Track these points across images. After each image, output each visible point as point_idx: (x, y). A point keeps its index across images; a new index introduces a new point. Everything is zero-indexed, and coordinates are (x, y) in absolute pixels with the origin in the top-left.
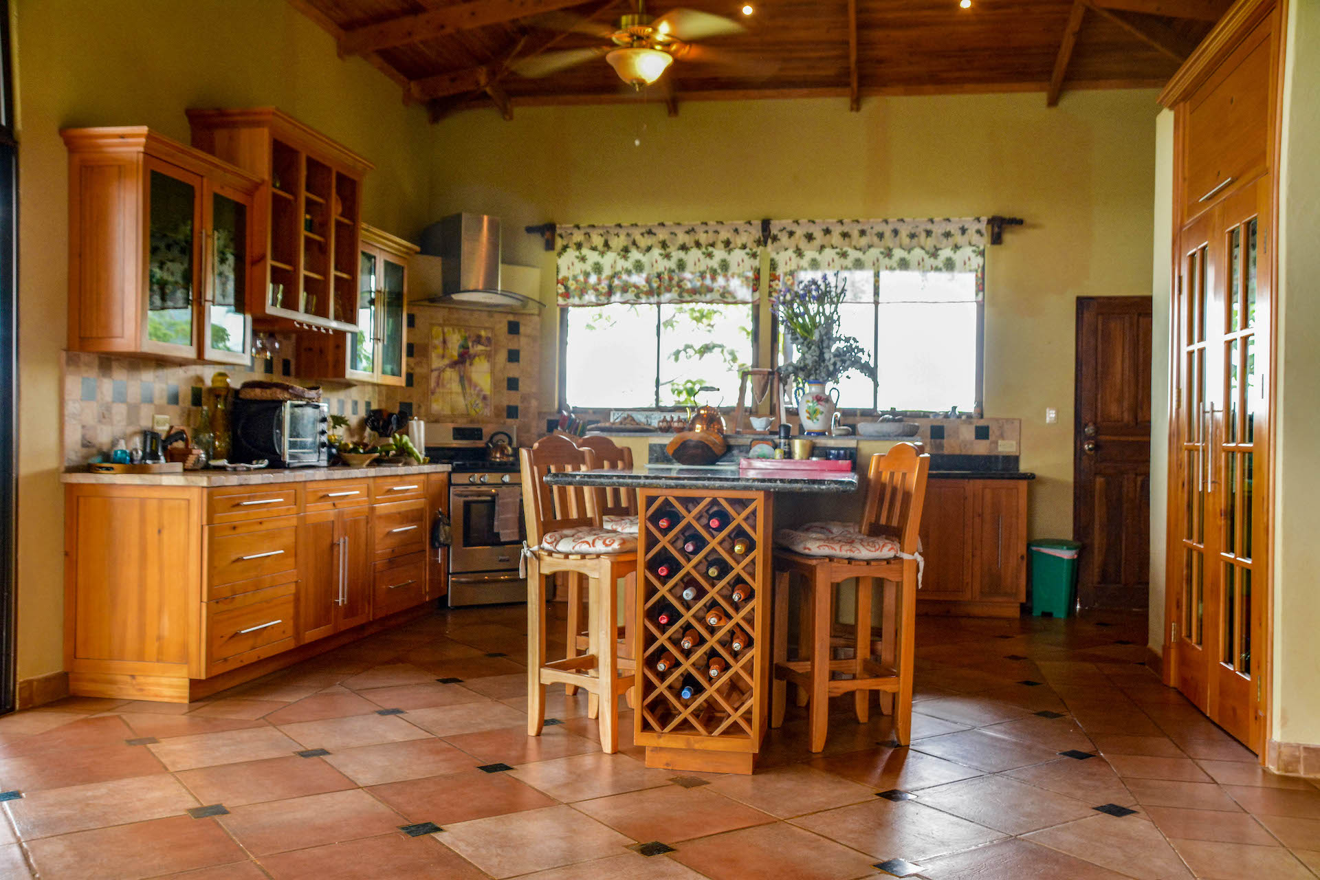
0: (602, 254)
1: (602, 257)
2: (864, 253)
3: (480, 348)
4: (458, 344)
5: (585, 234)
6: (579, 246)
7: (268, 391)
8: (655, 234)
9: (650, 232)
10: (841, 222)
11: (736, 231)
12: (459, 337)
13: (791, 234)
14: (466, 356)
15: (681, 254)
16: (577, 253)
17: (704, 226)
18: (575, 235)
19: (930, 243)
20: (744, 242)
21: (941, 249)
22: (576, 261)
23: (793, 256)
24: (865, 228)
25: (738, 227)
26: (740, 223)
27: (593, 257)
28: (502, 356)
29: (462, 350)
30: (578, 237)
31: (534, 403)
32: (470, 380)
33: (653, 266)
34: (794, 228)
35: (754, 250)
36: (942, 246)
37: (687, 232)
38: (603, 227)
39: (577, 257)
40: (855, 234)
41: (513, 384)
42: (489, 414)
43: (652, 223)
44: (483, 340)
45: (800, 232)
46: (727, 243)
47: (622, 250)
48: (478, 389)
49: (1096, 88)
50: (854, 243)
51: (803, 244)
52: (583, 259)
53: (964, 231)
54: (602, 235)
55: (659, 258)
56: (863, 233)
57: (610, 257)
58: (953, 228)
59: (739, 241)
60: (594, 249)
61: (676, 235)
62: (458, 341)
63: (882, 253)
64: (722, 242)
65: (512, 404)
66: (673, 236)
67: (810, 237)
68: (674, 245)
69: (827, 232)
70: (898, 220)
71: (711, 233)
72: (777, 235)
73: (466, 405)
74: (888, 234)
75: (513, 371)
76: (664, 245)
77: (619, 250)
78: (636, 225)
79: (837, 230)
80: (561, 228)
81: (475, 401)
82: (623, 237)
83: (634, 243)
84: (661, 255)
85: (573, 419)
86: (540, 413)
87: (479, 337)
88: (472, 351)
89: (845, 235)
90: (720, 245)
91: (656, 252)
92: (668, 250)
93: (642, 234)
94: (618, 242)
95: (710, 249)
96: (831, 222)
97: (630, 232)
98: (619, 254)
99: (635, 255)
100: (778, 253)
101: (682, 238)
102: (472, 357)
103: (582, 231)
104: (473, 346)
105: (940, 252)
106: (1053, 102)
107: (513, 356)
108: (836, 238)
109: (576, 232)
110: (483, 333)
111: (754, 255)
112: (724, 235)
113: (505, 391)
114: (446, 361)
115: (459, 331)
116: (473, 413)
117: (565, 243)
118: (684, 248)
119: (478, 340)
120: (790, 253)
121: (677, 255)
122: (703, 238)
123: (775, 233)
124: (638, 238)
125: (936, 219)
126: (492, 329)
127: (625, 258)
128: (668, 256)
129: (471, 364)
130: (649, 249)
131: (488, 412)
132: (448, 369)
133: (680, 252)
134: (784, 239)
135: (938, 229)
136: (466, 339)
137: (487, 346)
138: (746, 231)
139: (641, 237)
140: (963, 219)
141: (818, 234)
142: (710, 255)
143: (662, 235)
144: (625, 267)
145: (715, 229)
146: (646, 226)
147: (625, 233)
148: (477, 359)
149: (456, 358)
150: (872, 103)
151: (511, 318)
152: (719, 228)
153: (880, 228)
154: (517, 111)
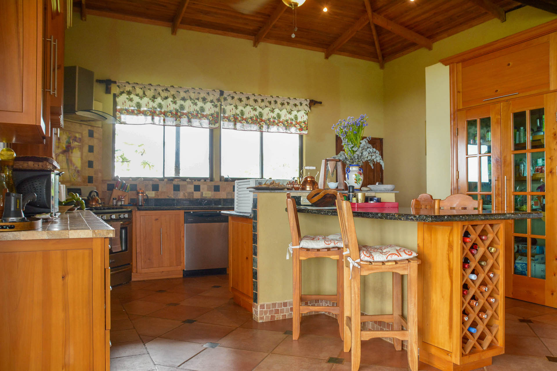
0: (141, 98)
1: (141, 100)
2: (263, 109)
3: (76, 143)
4: (66, 140)
5: (132, 87)
6: (129, 93)
7: (40, 164)
8: (169, 91)
9: (167, 90)
10: (254, 94)
11: (208, 93)
12: (66, 137)
13: (233, 98)
14: (69, 148)
15: (182, 102)
16: (128, 97)
17: (193, 89)
18: (126, 87)
19: (289, 108)
20: (211, 99)
21: (293, 111)
22: (127, 101)
23: (234, 108)
24: (264, 99)
25: (209, 92)
26: (210, 90)
27: (136, 99)
28: (86, 149)
29: (67, 144)
30: (128, 88)
31: (100, 175)
32: (71, 161)
33: (168, 107)
34: (234, 95)
35: (216, 103)
36: (294, 110)
37: (185, 92)
38: (142, 84)
39: (127, 99)
40: (260, 101)
41: (90, 164)
42: (80, 181)
43: (168, 85)
44: (77, 139)
45: (236, 97)
46: (204, 99)
47: (152, 97)
48: (75, 166)
49: (340, 55)
50: (259, 105)
51: (238, 103)
52: (131, 100)
53: (301, 104)
54: (141, 89)
55: (171, 103)
56: (263, 100)
57: (146, 100)
58: (298, 103)
59: (210, 98)
60: (137, 95)
61: (179, 92)
62: (66, 139)
63: (270, 110)
64: (202, 98)
65: (90, 175)
66: (178, 93)
67: (240, 100)
68: (178, 98)
69: (248, 98)
70: (277, 97)
71: (196, 94)
72: (226, 98)
73: (70, 176)
74: (273, 102)
75: (91, 157)
76: (174, 97)
77: (151, 97)
78: (159, 85)
79: (252, 98)
80: (119, 82)
81: (74, 173)
82: (152, 91)
83: (159, 94)
84: (172, 101)
85: (124, 183)
86: (103, 180)
87: (76, 137)
88: (72, 145)
89: (256, 101)
90: (201, 100)
91: (170, 99)
92: (175, 99)
93: (163, 90)
94: (150, 93)
95: (196, 101)
96: (249, 94)
97: (156, 88)
98: (150, 99)
99: (159, 100)
100: (226, 106)
101: (182, 94)
102: (72, 148)
103: (131, 86)
104: (73, 143)
105: (292, 112)
106: (327, 57)
107: (91, 149)
108: (251, 102)
109: (127, 85)
110: (77, 135)
111: (216, 106)
112: (202, 95)
113: (87, 168)
114: (60, 150)
115: (66, 133)
116: (73, 180)
117: (122, 91)
118: (184, 99)
119: (75, 139)
120: (232, 106)
121: (180, 102)
122: (193, 96)
123: (226, 96)
124: (161, 92)
125: (291, 98)
126: (82, 134)
127: (153, 101)
128: (175, 103)
129: (72, 152)
130: (166, 98)
131: (79, 180)
132: (61, 155)
133: (182, 101)
134: (229, 100)
135: (292, 102)
136: (69, 138)
137: (80, 143)
138: (213, 94)
139: (162, 92)
140: (301, 99)
141: (244, 99)
142: (196, 104)
143: (173, 92)
144: (153, 106)
145: (198, 92)
146: (164, 86)
147: (154, 89)
148: (74, 149)
149: (65, 149)
150: (262, 45)
151: (90, 128)
152: (200, 91)
153: (270, 99)
154: (89, 17)
